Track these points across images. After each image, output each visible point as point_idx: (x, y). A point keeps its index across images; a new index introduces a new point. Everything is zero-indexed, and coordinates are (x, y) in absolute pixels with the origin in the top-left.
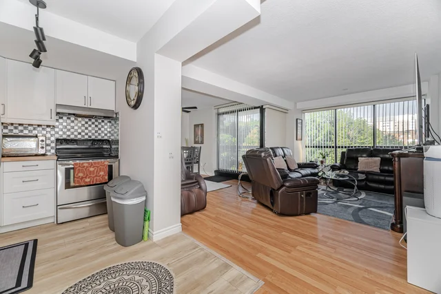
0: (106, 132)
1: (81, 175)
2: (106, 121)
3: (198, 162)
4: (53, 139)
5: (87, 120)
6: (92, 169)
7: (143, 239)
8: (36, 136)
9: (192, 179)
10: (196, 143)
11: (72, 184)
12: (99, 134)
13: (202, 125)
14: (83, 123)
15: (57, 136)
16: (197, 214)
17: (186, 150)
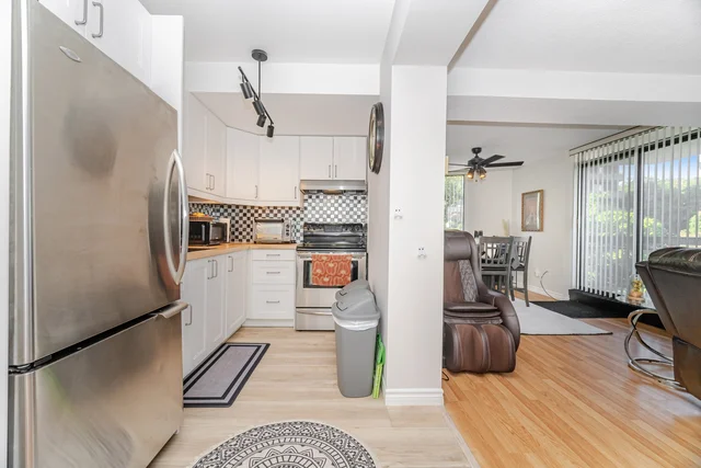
0: (359, 213)
1: (319, 271)
2: (359, 198)
3: (523, 268)
4: (302, 223)
5: (336, 197)
6: (331, 265)
7: (372, 392)
8: (283, 221)
9: (488, 303)
10: (524, 229)
11: (311, 283)
12: (351, 217)
13: (541, 191)
14: (333, 201)
15: (306, 220)
16: (491, 378)
17: (493, 243)
